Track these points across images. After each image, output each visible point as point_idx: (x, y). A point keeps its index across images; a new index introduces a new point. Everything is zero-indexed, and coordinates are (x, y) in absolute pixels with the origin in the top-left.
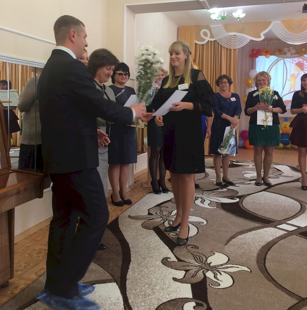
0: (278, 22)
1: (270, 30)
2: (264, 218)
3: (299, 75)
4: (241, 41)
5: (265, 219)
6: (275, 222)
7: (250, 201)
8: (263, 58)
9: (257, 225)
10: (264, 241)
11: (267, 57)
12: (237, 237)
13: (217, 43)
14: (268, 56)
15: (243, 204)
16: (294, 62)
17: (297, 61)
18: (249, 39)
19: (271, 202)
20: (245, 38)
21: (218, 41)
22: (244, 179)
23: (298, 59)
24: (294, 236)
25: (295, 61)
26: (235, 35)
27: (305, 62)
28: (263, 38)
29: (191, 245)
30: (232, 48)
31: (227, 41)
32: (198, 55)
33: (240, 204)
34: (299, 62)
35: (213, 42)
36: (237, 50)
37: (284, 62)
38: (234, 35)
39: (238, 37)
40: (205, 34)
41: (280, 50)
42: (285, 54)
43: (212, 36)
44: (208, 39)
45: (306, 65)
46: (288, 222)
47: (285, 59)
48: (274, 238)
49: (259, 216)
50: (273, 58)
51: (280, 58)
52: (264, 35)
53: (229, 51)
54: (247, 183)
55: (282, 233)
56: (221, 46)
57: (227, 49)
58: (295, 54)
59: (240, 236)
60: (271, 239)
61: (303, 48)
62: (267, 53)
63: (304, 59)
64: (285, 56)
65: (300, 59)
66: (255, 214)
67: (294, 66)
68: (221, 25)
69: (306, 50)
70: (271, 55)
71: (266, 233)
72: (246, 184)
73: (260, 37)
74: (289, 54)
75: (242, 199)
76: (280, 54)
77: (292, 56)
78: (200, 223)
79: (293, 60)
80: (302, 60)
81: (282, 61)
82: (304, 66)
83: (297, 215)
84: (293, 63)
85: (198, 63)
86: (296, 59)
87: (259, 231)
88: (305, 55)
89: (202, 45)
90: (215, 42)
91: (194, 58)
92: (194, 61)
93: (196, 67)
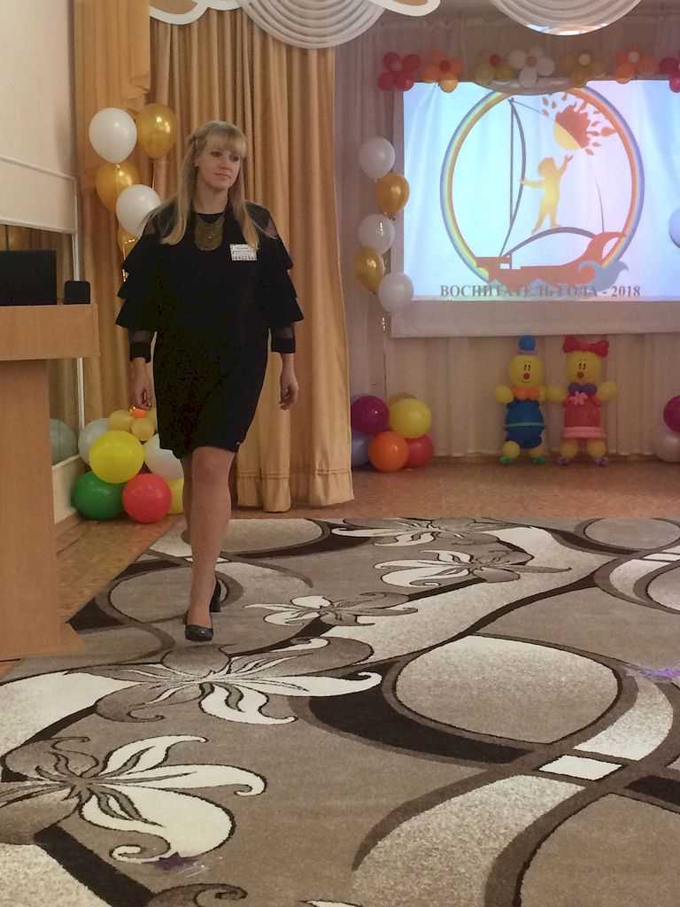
2: (487, 740)
3: (569, 164)
4: (342, 21)
5: (492, 746)
6: (531, 752)
7: (425, 678)
8: (431, 95)
9: (466, 771)
10: (503, 831)
11: (448, 90)
12: (396, 831)
13: (245, 19)
14: (450, 83)
15: (398, 694)
17: (561, 107)
18: (378, 7)
19: (506, 675)
20: (363, 2)
21: (248, 10)
22: (385, 594)
23: (564, 98)
24: (613, 798)
25: (554, 105)
27: (590, 109)
28: (433, 4)
29: (213, 886)
30: (312, 44)
31: (288, 14)
33: (388, 696)
34: (571, 108)
35: (227, 16)
36: (331, 56)
37: (514, 111)
41: (496, 61)
42: (516, 75)
45: (595, 124)
46: (583, 747)
47: (517, 98)
48: (539, 814)
49: (467, 735)
50: (469, 92)
51: (498, 94)
53: (296, 56)
54: (400, 608)
55: (567, 791)
56: (264, 34)
57: (289, 48)
58: (554, 76)
59: (405, 825)
60: (529, 820)
61: (579, 55)
62: (447, 70)
63: (587, 100)
64: (516, 85)
65: (572, 99)
66: (450, 731)
67: (549, 124)
69: (592, 59)
70: (461, 79)
71: (505, 800)
72: (398, 613)
74: (528, 78)
75: (390, 676)
76: (496, 78)
77: (542, 83)
78: (236, 789)
79: (546, 102)
80: (580, 102)
81: (505, 104)
82: (590, 128)
83: (609, 715)
84: (546, 113)
86: (558, 96)
87: (476, 794)
88: (590, 84)
89: (185, 29)
90: (239, 14)
91: (149, 88)
92: (151, 97)
93: (163, 124)
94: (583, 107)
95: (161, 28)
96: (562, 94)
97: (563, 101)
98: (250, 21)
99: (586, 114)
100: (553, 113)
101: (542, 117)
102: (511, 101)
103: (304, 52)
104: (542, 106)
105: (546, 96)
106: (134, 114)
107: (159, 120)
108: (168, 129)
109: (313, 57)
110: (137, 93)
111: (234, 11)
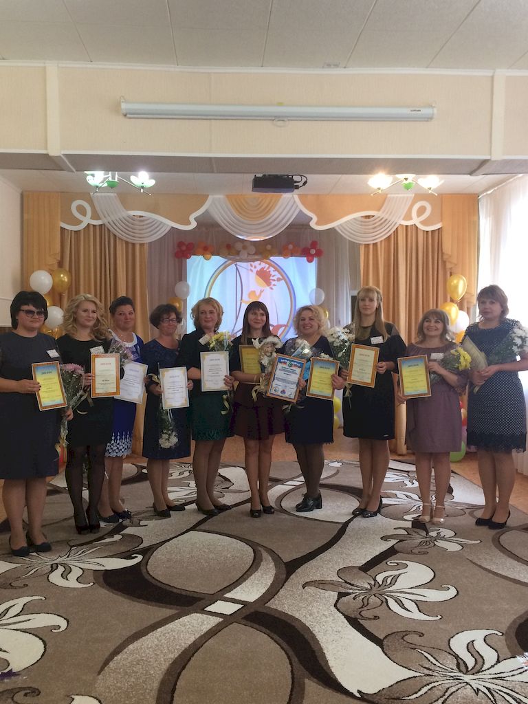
0: (220, 196)
1: (206, 210)
3: (262, 294)
4: (151, 231)
8: (199, 261)
11: (207, 259)
13: (106, 229)
14: (208, 256)
16: (253, 269)
17: (259, 268)
18: (168, 225)
20: (162, 222)
21: (107, 225)
23: (260, 264)
25: (255, 267)
26: (142, 216)
27: (272, 269)
28: (194, 225)
30: (137, 241)
31: (126, 227)
32: (68, 252)
34: (263, 268)
35: (98, 228)
36: (146, 247)
37: (237, 269)
38: (140, 216)
39: (146, 220)
40: (82, 210)
41: (229, 247)
42: (238, 253)
43: (95, 216)
44: (87, 220)
45: (273, 276)
47: (238, 263)
50: (217, 261)
51: (230, 262)
52: (195, 219)
53: (130, 246)
56: (115, 236)
57: (127, 243)
58: (256, 254)
61: (267, 245)
62: (207, 250)
63: (270, 265)
64: (238, 258)
65: (263, 265)
67: (253, 276)
68: (112, 194)
69: (272, 247)
70: (213, 254)
73: (189, 223)
74: (244, 254)
76: (229, 254)
77: (250, 257)
79: (251, 266)
80: (267, 266)
81: (233, 265)
82: (271, 278)
84: (252, 271)
85: (67, 269)
86: (257, 263)
88: (272, 258)
89: (76, 232)
90: (103, 226)
91: (59, 259)
92: (61, 264)
93: (65, 278)
94: (268, 268)
95: (66, 231)
96: (259, 262)
97: (259, 265)
98: (108, 230)
99: (270, 271)
100: (255, 270)
101: (250, 272)
102: (236, 265)
103: (134, 245)
104: (250, 268)
105: (252, 263)
106: (51, 272)
107: (62, 276)
108: (66, 280)
109: (138, 247)
110: (53, 262)
111: (101, 225)
